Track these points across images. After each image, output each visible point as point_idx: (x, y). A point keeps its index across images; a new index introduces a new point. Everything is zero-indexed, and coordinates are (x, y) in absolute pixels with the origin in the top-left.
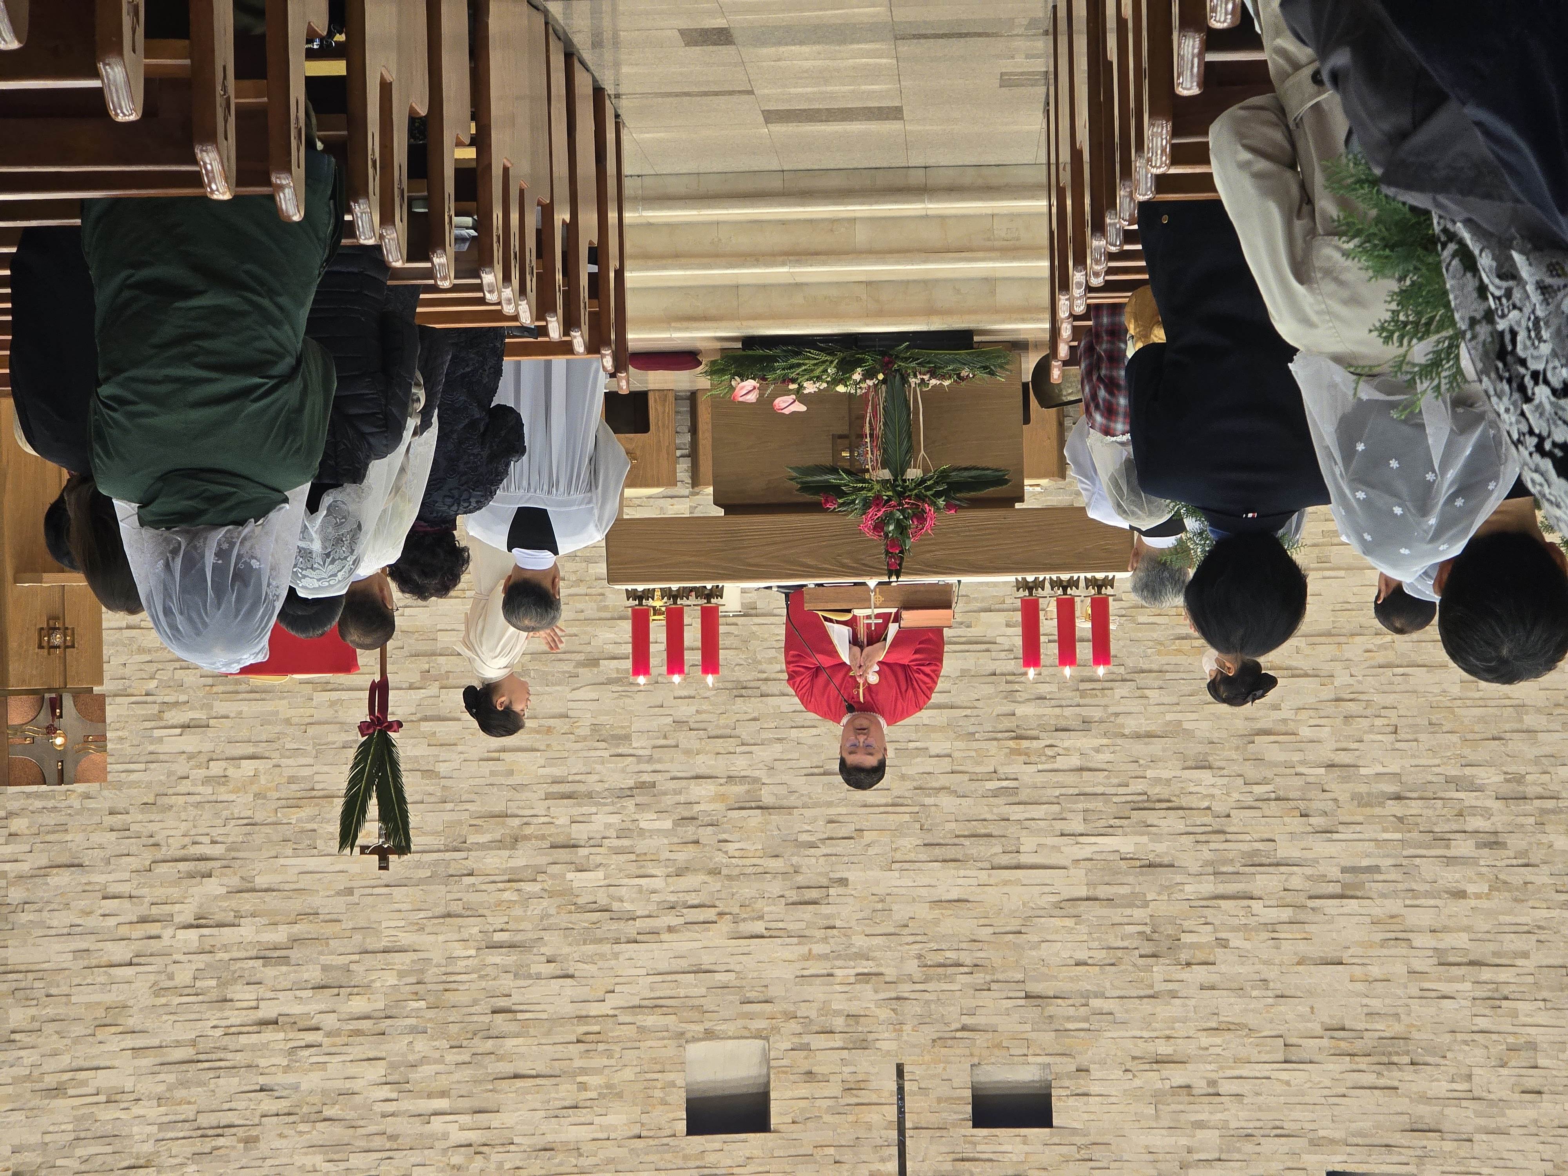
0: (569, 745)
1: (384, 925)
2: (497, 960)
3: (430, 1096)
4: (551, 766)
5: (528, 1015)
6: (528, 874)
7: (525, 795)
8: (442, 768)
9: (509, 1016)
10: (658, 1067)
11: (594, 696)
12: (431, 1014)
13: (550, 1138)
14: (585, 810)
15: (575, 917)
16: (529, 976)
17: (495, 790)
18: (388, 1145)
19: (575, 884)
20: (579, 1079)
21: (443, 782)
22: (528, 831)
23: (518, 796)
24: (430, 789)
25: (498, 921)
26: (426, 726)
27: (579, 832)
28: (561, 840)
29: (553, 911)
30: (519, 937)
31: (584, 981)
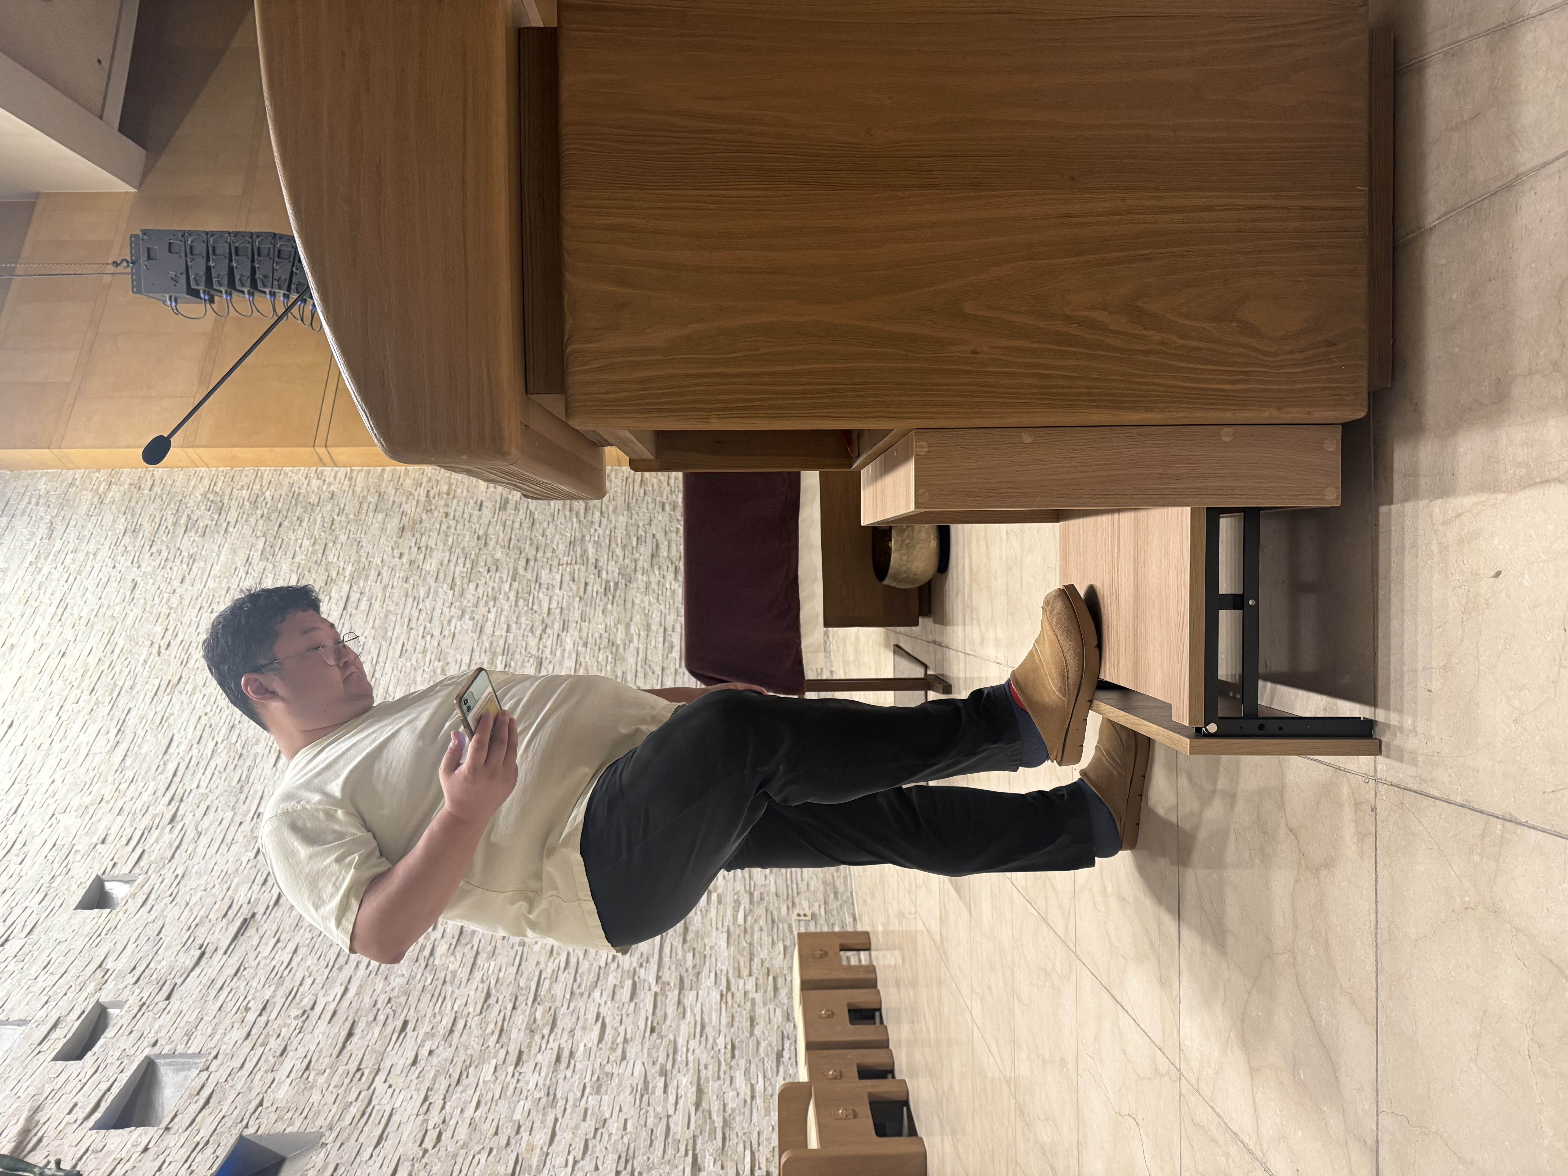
0: (599, 1060)
1: (493, 964)
2: (444, 1023)
3: (360, 986)
4: (585, 1051)
5: (394, 1039)
6: (504, 1038)
7: (565, 1036)
8: (596, 994)
9: (398, 1029)
10: (310, 1116)
11: (636, 1073)
12: (419, 987)
13: (291, 1054)
14: (544, 1069)
15: (460, 1064)
16: (423, 1041)
17: (574, 1020)
18: (337, 966)
19: (485, 1066)
20: (328, 1071)
21: (587, 994)
22: (537, 1038)
23: (566, 1033)
24: (583, 987)
25: (474, 1023)
26: (628, 983)
27: (527, 1067)
28: (525, 1057)
29: (469, 1052)
30: (456, 1034)
31: (405, 1071)
